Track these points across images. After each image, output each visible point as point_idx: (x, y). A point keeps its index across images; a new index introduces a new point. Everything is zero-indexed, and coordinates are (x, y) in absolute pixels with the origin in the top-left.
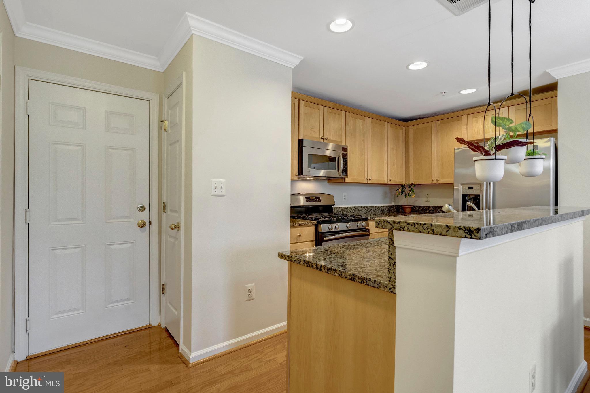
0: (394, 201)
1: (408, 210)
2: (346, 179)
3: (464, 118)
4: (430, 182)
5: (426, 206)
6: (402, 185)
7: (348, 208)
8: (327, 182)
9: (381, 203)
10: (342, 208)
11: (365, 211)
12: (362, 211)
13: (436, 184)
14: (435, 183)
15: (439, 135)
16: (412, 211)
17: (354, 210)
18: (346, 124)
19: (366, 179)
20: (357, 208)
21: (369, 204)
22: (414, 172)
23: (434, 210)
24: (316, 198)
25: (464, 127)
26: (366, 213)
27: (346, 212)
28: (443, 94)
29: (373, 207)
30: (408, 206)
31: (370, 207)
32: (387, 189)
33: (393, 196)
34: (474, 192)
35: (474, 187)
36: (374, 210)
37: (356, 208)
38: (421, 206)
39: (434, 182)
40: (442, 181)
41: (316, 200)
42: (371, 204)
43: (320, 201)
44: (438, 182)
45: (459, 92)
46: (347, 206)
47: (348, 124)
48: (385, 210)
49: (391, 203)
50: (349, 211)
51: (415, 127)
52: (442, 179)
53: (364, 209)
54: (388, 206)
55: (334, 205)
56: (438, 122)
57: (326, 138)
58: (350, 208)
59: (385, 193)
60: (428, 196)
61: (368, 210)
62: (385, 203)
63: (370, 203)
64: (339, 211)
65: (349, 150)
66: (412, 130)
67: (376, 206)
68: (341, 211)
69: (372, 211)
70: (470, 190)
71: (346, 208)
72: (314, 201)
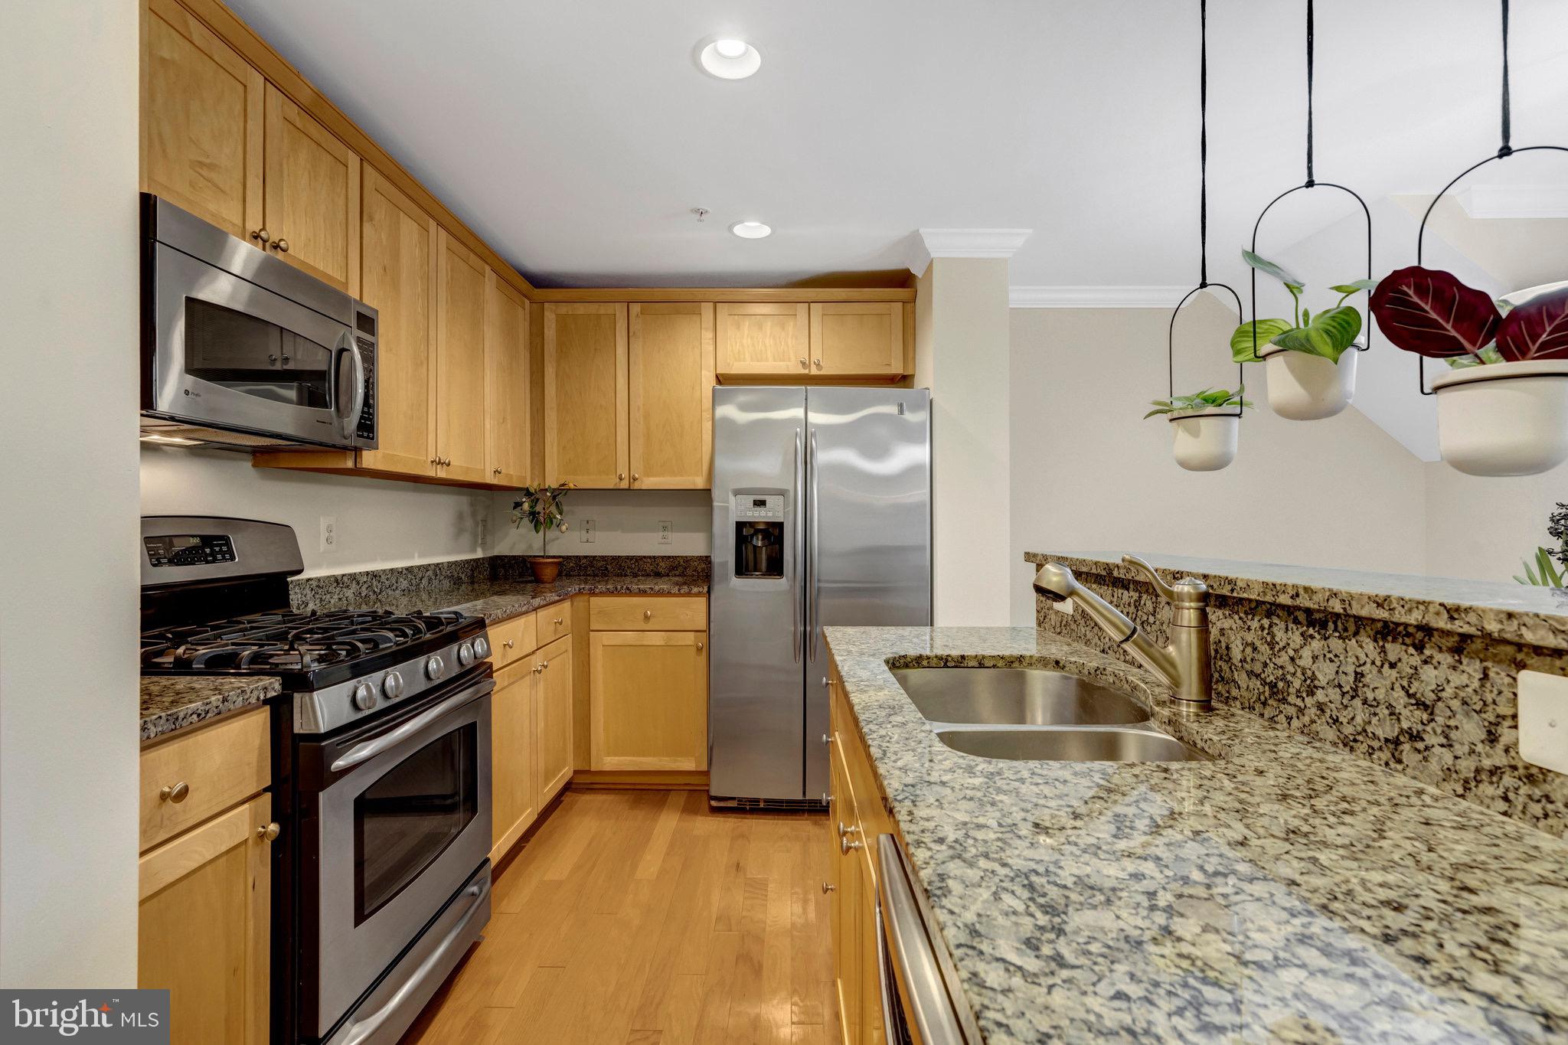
0: (484, 545)
1: (549, 573)
2: (366, 454)
3: (707, 310)
4: (610, 482)
5: (586, 557)
6: (527, 492)
7: (345, 579)
8: (249, 464)
9: (449, 553)
10: (319, 580)
11: (404, 584)
12: (394, 587)
13: (629, 489)
14: (627, 487)
15: (637, 347)
16: (560, 574)
17: (366, 586)
18: (365, 218)
19: (432, 462)
20: (376, 576)
21: (413, 557)
22: (559, 451)
23: (609, 567)
24: (207, 540)
25: (708, 335)
26: (406, 592)
27: (336, 597)
28: (698, 216)
29: (426, 567)
30: (550, 560)
31: (419, 567)
32: (462, 501)
33: (480, 529)
34: (770, 514)
35: (769, 499)
36: (430, 579)
37: (374, 575)
38: (568, 558)
39: (624, 485)
40: (649, 482)
41: (208, 551)
42: (420, 556)
43: (233, 558)
44: (637, 486)
45: (730, 228)
46: (338, 571)
47: (371, 219)
48: (460, 575)
49: (474, 551)
50: (349, 593)
51: (564, 309)
52: (648, 476)
53: (402, 580)
54: (468, 562)
55: (300, 572)
56: (635, 308)
57: (282, 244)
58: (353, 577)
59: (460, 517)
60: (588, 525)
61: (414, 582)
62: (459, 552)
63: (416, 555)
64: (310, 595)
65: (382, 327)
66: (554, 316)
67: (438, 564)
68: (317, 596)
69: (425, 582)
70: (758, 509)
71: (337, 581)
72: (200, 561)
